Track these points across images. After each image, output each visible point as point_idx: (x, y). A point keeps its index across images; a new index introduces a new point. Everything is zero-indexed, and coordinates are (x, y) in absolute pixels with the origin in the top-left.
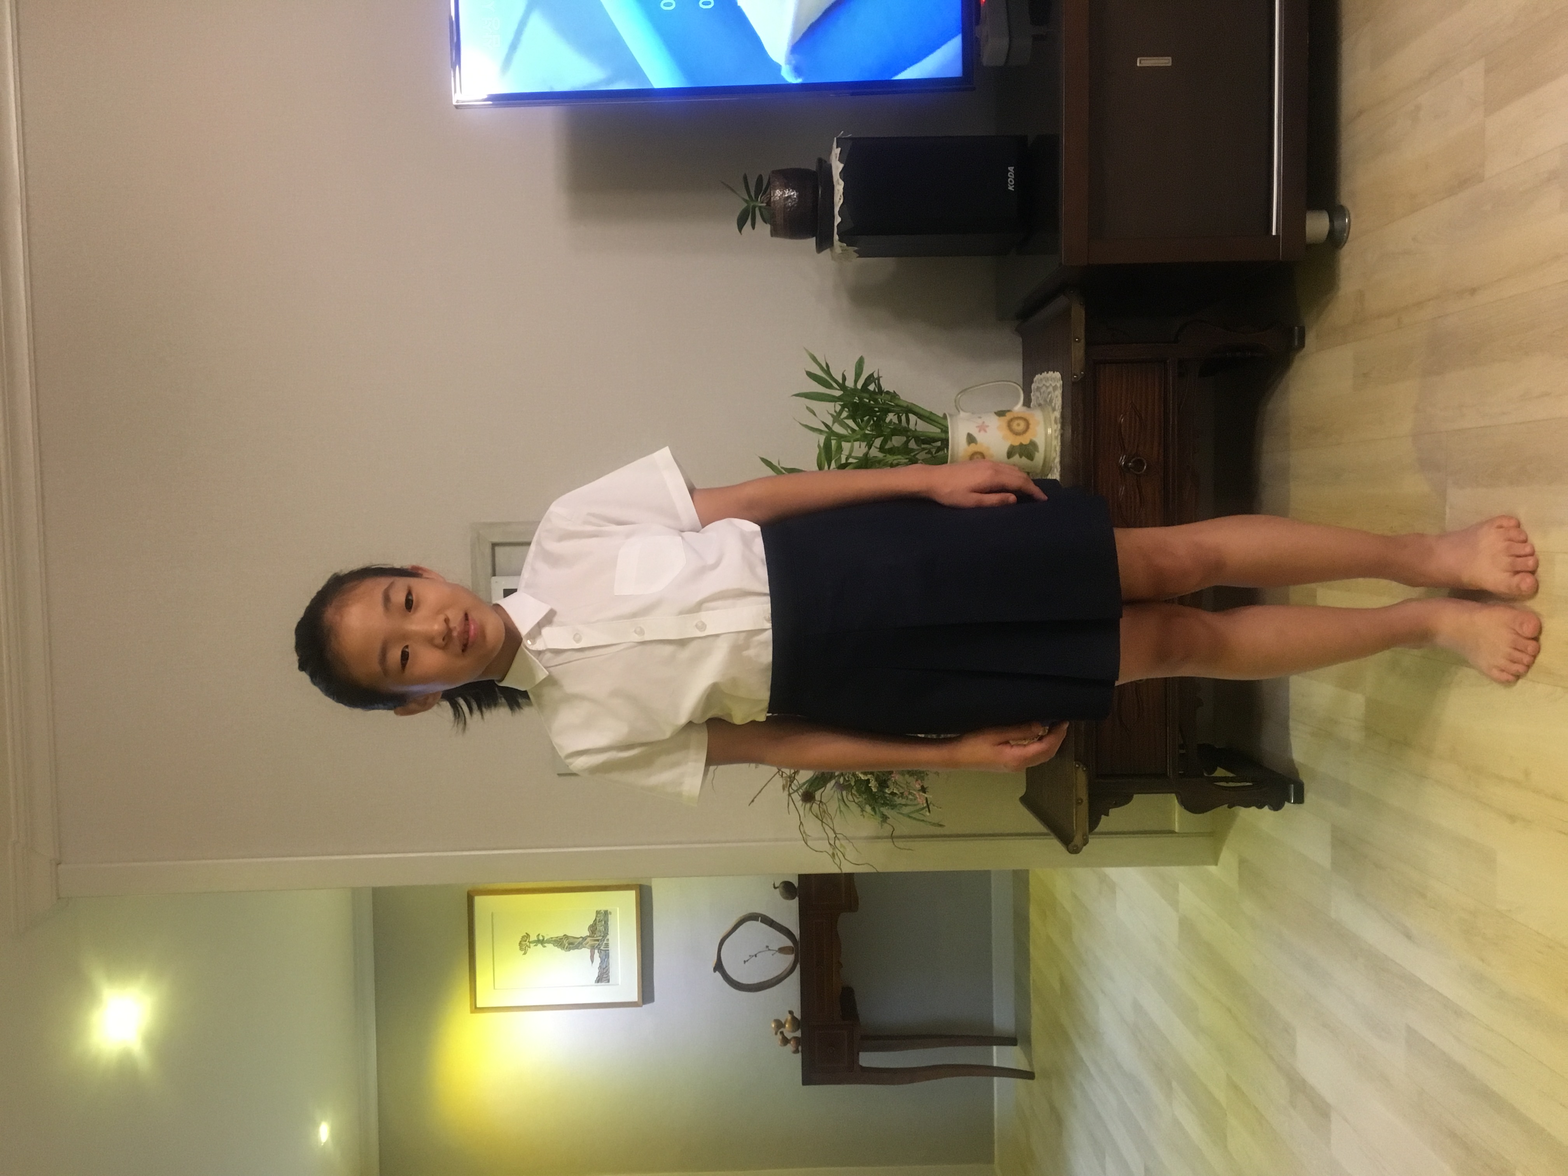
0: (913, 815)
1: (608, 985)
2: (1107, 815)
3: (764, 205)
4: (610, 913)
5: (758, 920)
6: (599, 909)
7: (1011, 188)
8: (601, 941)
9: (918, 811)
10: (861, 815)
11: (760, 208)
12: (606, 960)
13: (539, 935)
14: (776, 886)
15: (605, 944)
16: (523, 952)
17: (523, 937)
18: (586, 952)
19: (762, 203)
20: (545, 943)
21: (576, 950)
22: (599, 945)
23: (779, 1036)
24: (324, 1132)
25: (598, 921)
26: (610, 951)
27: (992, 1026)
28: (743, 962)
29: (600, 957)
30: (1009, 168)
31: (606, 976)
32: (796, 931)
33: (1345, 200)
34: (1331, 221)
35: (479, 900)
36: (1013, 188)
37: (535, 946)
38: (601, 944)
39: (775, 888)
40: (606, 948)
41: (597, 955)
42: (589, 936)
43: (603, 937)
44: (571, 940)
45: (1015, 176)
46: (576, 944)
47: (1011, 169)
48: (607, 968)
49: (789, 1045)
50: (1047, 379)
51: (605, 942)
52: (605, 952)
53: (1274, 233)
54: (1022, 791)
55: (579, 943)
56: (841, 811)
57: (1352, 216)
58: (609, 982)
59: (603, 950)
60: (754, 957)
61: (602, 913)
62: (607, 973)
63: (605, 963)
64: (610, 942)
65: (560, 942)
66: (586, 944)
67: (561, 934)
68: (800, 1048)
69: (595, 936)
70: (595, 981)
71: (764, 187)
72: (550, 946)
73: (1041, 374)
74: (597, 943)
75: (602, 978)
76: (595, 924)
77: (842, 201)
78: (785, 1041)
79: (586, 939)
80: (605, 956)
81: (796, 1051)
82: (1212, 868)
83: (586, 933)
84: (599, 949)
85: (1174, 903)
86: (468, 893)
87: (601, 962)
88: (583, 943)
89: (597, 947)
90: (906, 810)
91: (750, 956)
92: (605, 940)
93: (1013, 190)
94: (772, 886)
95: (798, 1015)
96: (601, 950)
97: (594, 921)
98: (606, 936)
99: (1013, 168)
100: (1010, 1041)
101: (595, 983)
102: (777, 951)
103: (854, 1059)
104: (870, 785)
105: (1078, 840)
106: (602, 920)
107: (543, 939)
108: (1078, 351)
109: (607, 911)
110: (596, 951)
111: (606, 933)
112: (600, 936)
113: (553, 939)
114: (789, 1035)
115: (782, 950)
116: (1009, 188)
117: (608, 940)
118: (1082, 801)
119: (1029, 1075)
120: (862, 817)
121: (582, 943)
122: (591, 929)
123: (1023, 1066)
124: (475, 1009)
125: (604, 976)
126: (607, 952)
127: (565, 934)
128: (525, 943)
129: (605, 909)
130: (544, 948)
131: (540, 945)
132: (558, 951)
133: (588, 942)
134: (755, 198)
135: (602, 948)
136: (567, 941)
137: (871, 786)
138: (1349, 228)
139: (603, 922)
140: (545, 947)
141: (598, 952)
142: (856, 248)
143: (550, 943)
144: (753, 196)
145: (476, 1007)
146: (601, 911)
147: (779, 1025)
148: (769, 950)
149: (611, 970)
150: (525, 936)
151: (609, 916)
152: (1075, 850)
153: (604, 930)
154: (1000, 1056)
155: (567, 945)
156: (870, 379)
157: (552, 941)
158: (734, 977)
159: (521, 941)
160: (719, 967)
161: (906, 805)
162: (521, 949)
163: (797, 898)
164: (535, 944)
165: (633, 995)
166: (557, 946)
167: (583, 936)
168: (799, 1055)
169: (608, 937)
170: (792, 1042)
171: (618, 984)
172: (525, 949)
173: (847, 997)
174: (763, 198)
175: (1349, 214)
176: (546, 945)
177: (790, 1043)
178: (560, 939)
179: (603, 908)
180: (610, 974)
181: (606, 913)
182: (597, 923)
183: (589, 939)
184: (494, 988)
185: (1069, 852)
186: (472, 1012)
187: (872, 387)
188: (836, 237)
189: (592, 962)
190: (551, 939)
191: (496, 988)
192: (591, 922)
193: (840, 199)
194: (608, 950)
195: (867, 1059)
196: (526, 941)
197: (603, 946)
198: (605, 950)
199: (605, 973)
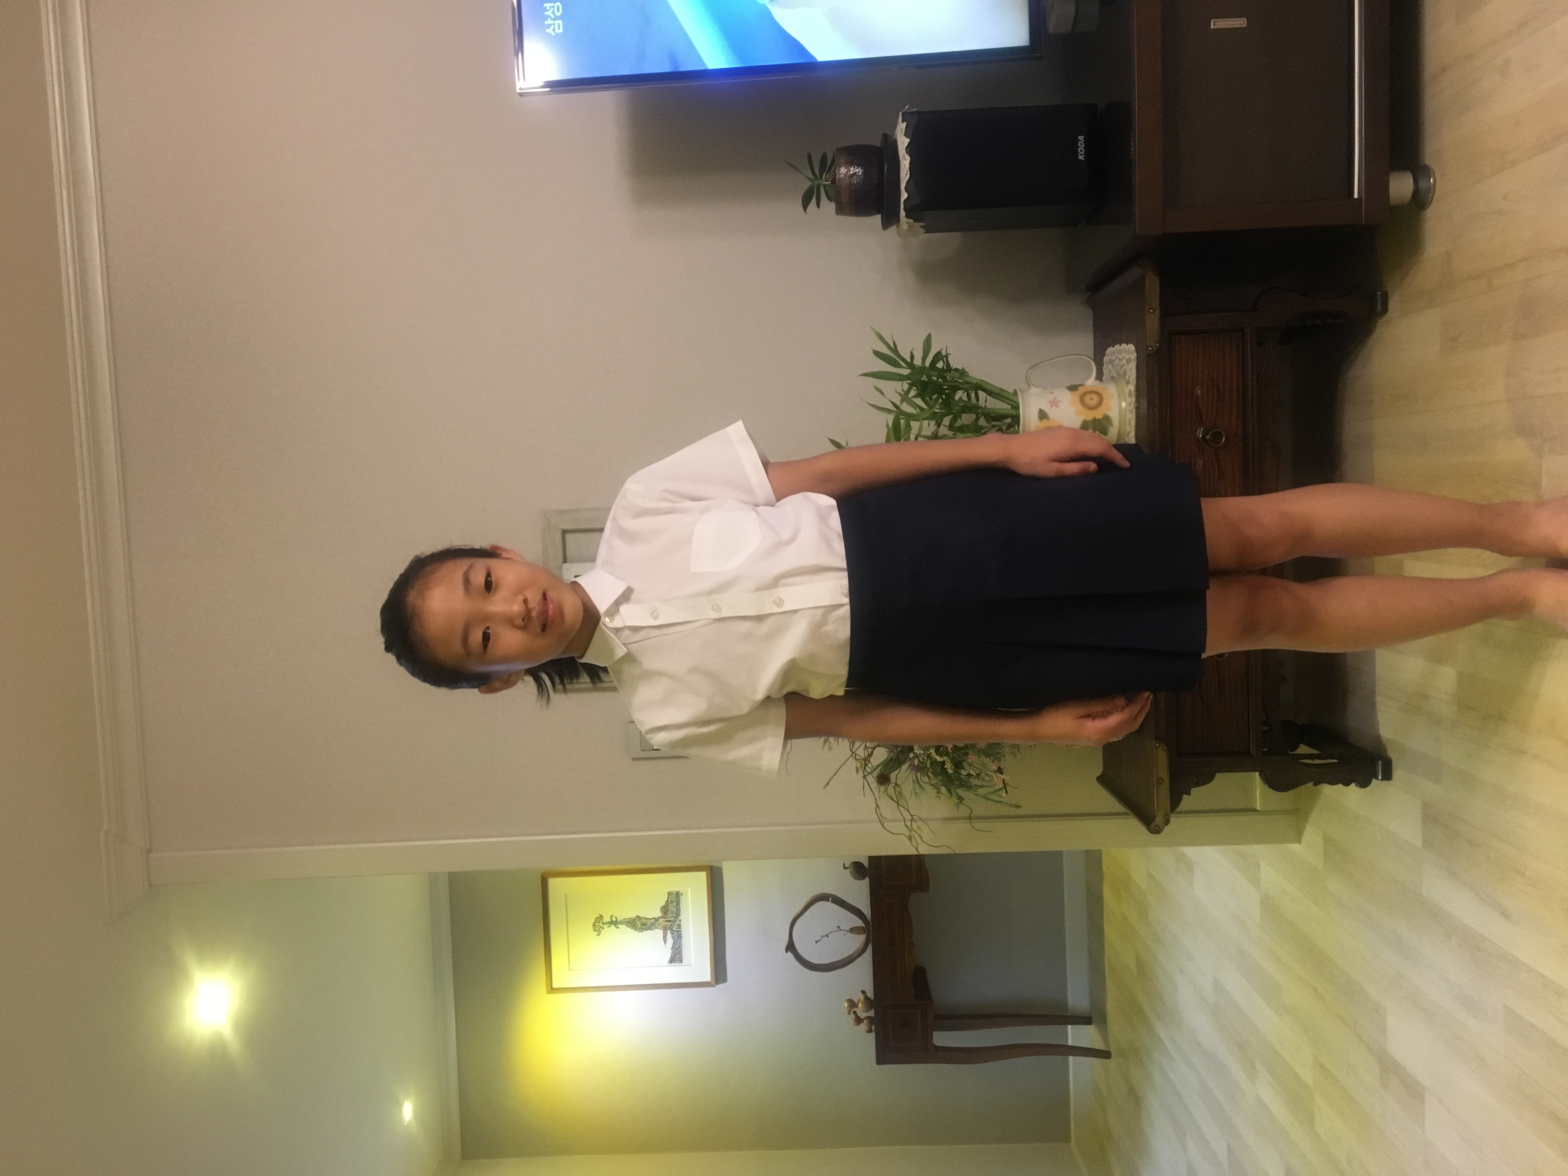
0: (988, 797)
1: (680, 965)
2: (1189, 794)
3: (829, 183)
4: (682, 894)
5: (828, 901)
6: (670, 890)
7: (1081, 158)
8: (673, 922)
9: (994, 792)
10: (937, 797)
11: (825, 186)
12: (678, 940)
13: (612, 916)
14: (847, 866)
15: (678, 924)
16: (597, 933)
17: (596, 918)
18: (658, 933)
19: (826, 181)
20: (618, 924)
21: (649, 931)
22: (671, 925)
23: (852, 1016)
24: (408, 1111)
25: (669, 902)
27: (1067, 1004)
28: (815, 943)
29: (672, 938)
30: (1079, 137)
31: (679, 956)
32: (867, 912)
33: (1429, 158)
34: (1416, 182)
35: (552, 882)
36: (1084, 158)
37: (609, 927)
38: (673, 924)
39: (845, 868)
40: (678, 928)
41: (669, 936)
42: (662, 917)
43: (675, 917)
44: (644, 921)
45: (1085, 145)
46: (649, 924)
47: (1081, 138)
48: (680, 949)
49: (862, 1024)
50: (1120, 352)
51: (678, 923)
52: (678, 933)
53: (1356, 196)
54: (1099, 771)
55: (652, 924)
56: (916, 793)
57: (1437, 176)
58: (682, 962)
60: (826, 937)
61: (673, 894)
62: (680, 953)
63: (678, 944)
64: (682, 923)
65: (633, 923)
66: (659, 925)
67: (633, 915)
68: (873, 1027)
69: (668, 917)
70: (669, 961)
71: (828, 166)
72: (623, 927)
73: (1113, 347)
74: (670, 923)
75: (675, 959)
76: (667, 905)
77: (908, 176)
78: (858, 1020)
79: (658, 920)
80: (678, 937)
81: (870, 1031)
82: (1295, 847)
83: (658, 914)
84: (671, 930)
85: (1255, 882)
86: (542, 876)
87: (674, 942)
88: (656, 924)
89: (669, 928)
90: (981, 791)
91: (821, 936)
92: (678, 921)
93: (1083, 159)
94: (843, 867)
95: (871, 994)
96: (674, 930)
97: (666, 902)
98: (678, 917)
99: (1083, 137)
100: (1086, 1020)
101: (669, 963)
102: (848, 931)
103: (928, 1038)
104: (945, 767)
105: (1159, 820)
106: (674, 902)
107: (616, 921)
108: (1153, 321)
109: (679, 892)
110: (669, 932)
111: (678, 914)
112: (672, 917)
113: (626, 920)
114: (862, 1015)
115: (853, 930)
116: (1079, 158)
117: (680, 921)
118: (1163, 781)
119: (1105, 1054)
120: (938, 798)
121: (654, 924)
122: (664, 910)
123: (1099, 1045)
124: (551, 990)
125: (677, 957)
126: (680, 932)
127: (638, 915)
128: (599, 924)
129: (677, 890)
130: (618, 930)
131: (613, 926)
132: (631, 932)
133: (661, 923)
134: (820, 175)
136: (640, 922)
137: (947, 768)
138: (1435, 188)
139: (675, 903)
140: (618, 928)
141: (671, 933)
142: (923, 224)
143: (624, 924)
144: (818, 176)
145: (552, 988)
146: (672, 892)
147: (852, 1004)
148: (841, 930)
149: (683, 950)
150: (599, 917)
151: (681, 897)
152: (1157, 831)
153: (676, 911)
154: (1075, 1035)
155: (640, 926)
156: (938, 356)
157: (625, 922)
158: (807, 957)
159: (594, 923)
160: (791, 947)
161: (982, 786)
162: (595, 930)
163: (867, 880)
164: (608, 925)
165: (706, 975)
166: (630, 927)
167: (656, 918)
168: (873, 1035)
169: (680, 918)
170: (865, 1022)
171: (691, 965)
172: (599, 931)
173: (920, 976)
174: (827, 176)
175: (1434, 174)
176: (619, 926)
177: (863, 1023)
178: (633, 920)
179: (674, 889)
180: (683, 955)
181: (678, 894)
182: (669, 904)
183: (661, 920)
184: (570, 969)
185: (1152, 833)
186: (548, 993)
187: (940, 365)
188: (903, 213)
189: (665, 943)
190: (624, 920)
191: (571, 969)
192: (664, 904)
193: (906, 174)
194: (681, 931)
195: (941, 1039)
196: (599, 922)
197: (675, 927)
198: (677, 931)
199: (678, 953)
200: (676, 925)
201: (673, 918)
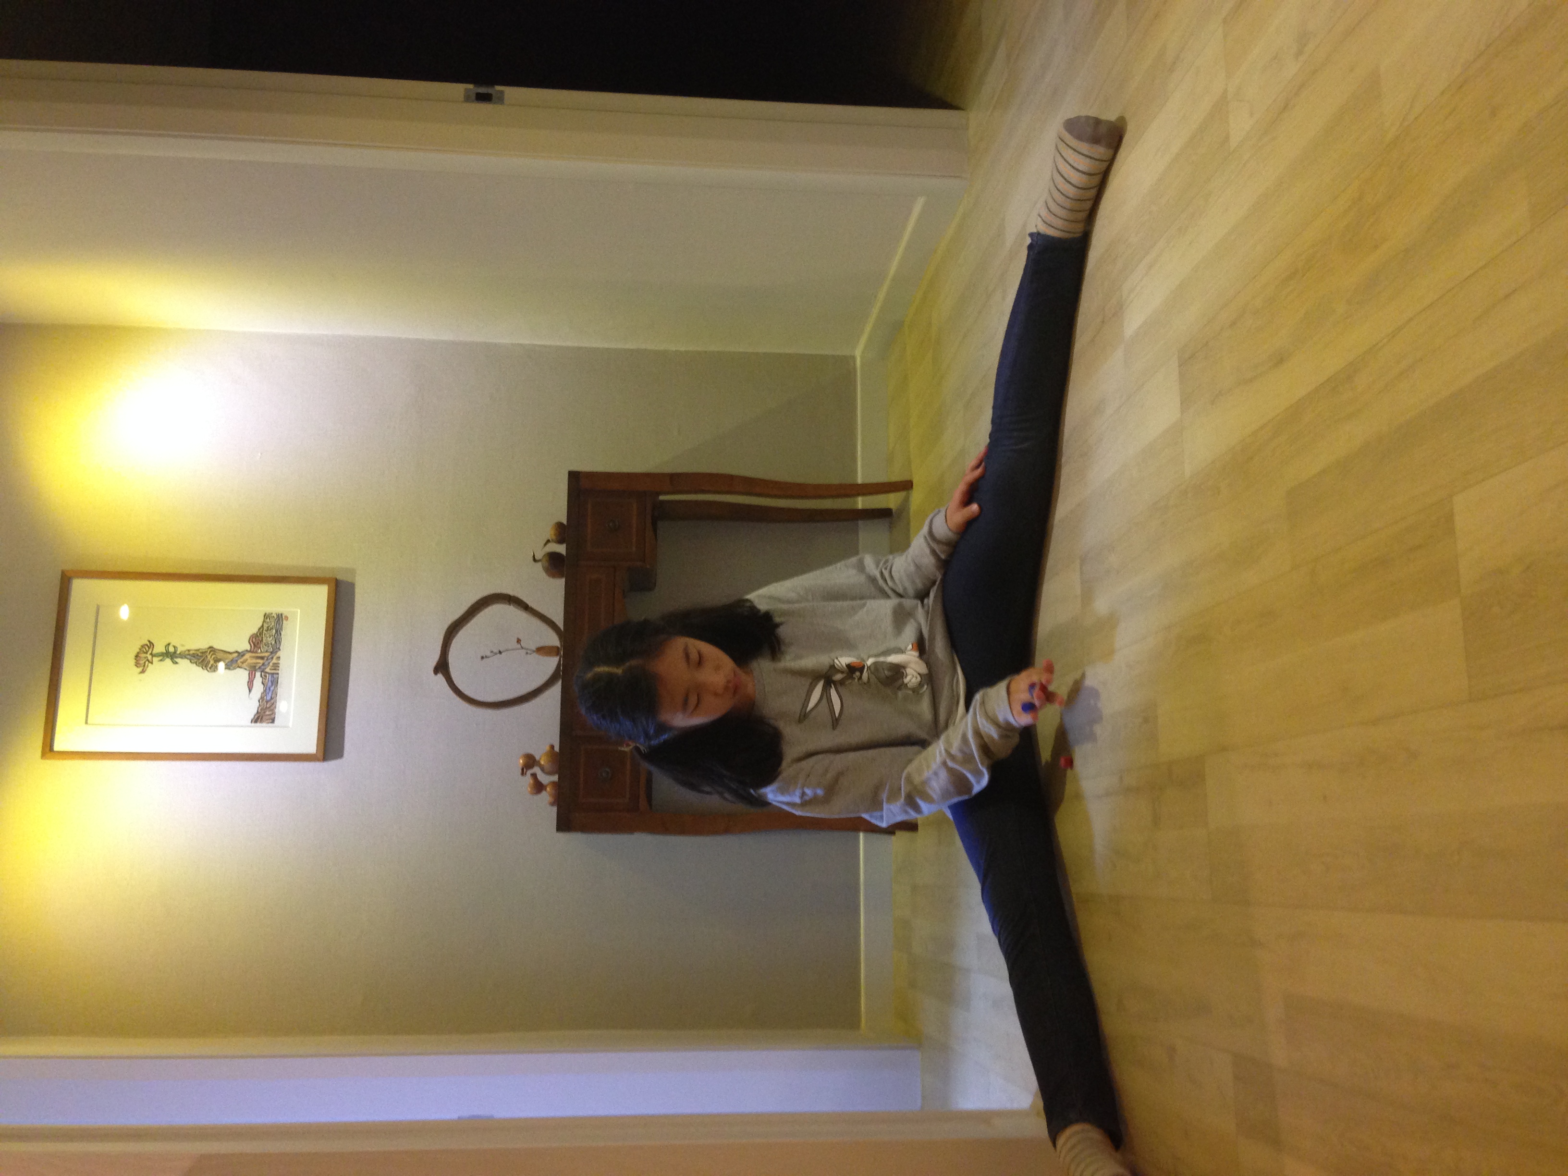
1: (272, 727)
4: (287, 618)
5: (509, 604)
6: (268, 610)
8: (267, 659)
12: (272, 688)
13: (169, 644)
14: (537, 557)
15: (274, 664)
16: (140, 669)
17: (143, 646)
18: (242, 675)
20: (176, 657)
21: (226, 671)
22: (263, 664)
25: (265, 628)
26: (280, 674)
28: (479, 658)
29: (263, 683)
31: (270, 713)
32: (561, 622)
35: (79, 586)
37: (161, 660)
38: (266, 663)
39: (535, 560)
40: (275, 669)
41: (258, 680)
42: (250, 651)
44: (220, 655)
46: (226, 661)
48: (272, 701)
49: (544, 793)
51: (274, 661)
52: (272, 677)
55: (231, 660)
58: (273, 721)
59: (269, 674)
61: (273, 617)
62: (272, 708)
63: (270, 694)
64: (283, 663)
65: (201, 656)
66: (243, 663)
67: (204, 646)
68: (558, 795)
69: (259, 651)
70: (252, 719)
72: (184, 663)
74: (261, 661)
75: (262, 716)
76: (261, 634)
78: (538, 787)
79: (243, 655)
80: (272, 683)
81: (552, 800)
83: (244, 645)
84: (263, 671)
86: (62, 575)
87: (265, 691)
88: (239, 661)
89: (260, 668)
92: (275, 658)
94: (532, 559)
96: (266, 673)
97: (259, 629)
98: (277, 652)
101: (251, 721)
102: (534, 651)
106: (272, 628)
107: (175, 652)
109: (281, 615)
110: (258, 674)
111: (276, 648)
112: (267, 651)
113: (191, 652)
114: (544, 779)
115: (543, 650)
117: (279, 658)
121: (237, 661)
122: (254, 640)
124: (47, 752)
125: (267, 713)
126: (275, 676)
127: (211, 645)
128: (145, 656)
129: (278, 612)
130: (177, 665)
131: (168, 661)
132: (196, 670)
133: (247, 660)
135: (268, 670)
136: (213, 656)
139: (274, 631)
140: (177, 663)
141: (261, 676)
143: (186, 658)
145: (50, 751)
146: (272, 614)
147: (530, 762)
148: (522, 648)
149: (278, 704)
150: (146, 645)
151: (284, 622)
153: (273, 643)
155: (212, 662)
157: (189, 655)
159: (138, 653)
160: (441, 668)
162: (137, 665)
163: (564, 576)
164: (160, 658)
165: (310, 745)
166: (194, 663)
167: (240, 651)
169: (279, 654)
170: (548, 789)
171: (288, 727)
172: (144, 666)
176: (177, 660)
177: (546, 791)
178: (202, 653)
179: (275, 609)
180: (277, 711)
181: (280, 617)
182: (264, 631)
183: (247, 656)
184: (86, 723)
186: (42, 758)
189: (250, 691)
190: (187, 652)
191: (88, 722)
192: (255, 630)
194: (278, 674)
196: (146, 653)
197: (269, 667)
198: (273, 674)
199: (269, 707)
200: (271, 664)
201: (269, 654)
